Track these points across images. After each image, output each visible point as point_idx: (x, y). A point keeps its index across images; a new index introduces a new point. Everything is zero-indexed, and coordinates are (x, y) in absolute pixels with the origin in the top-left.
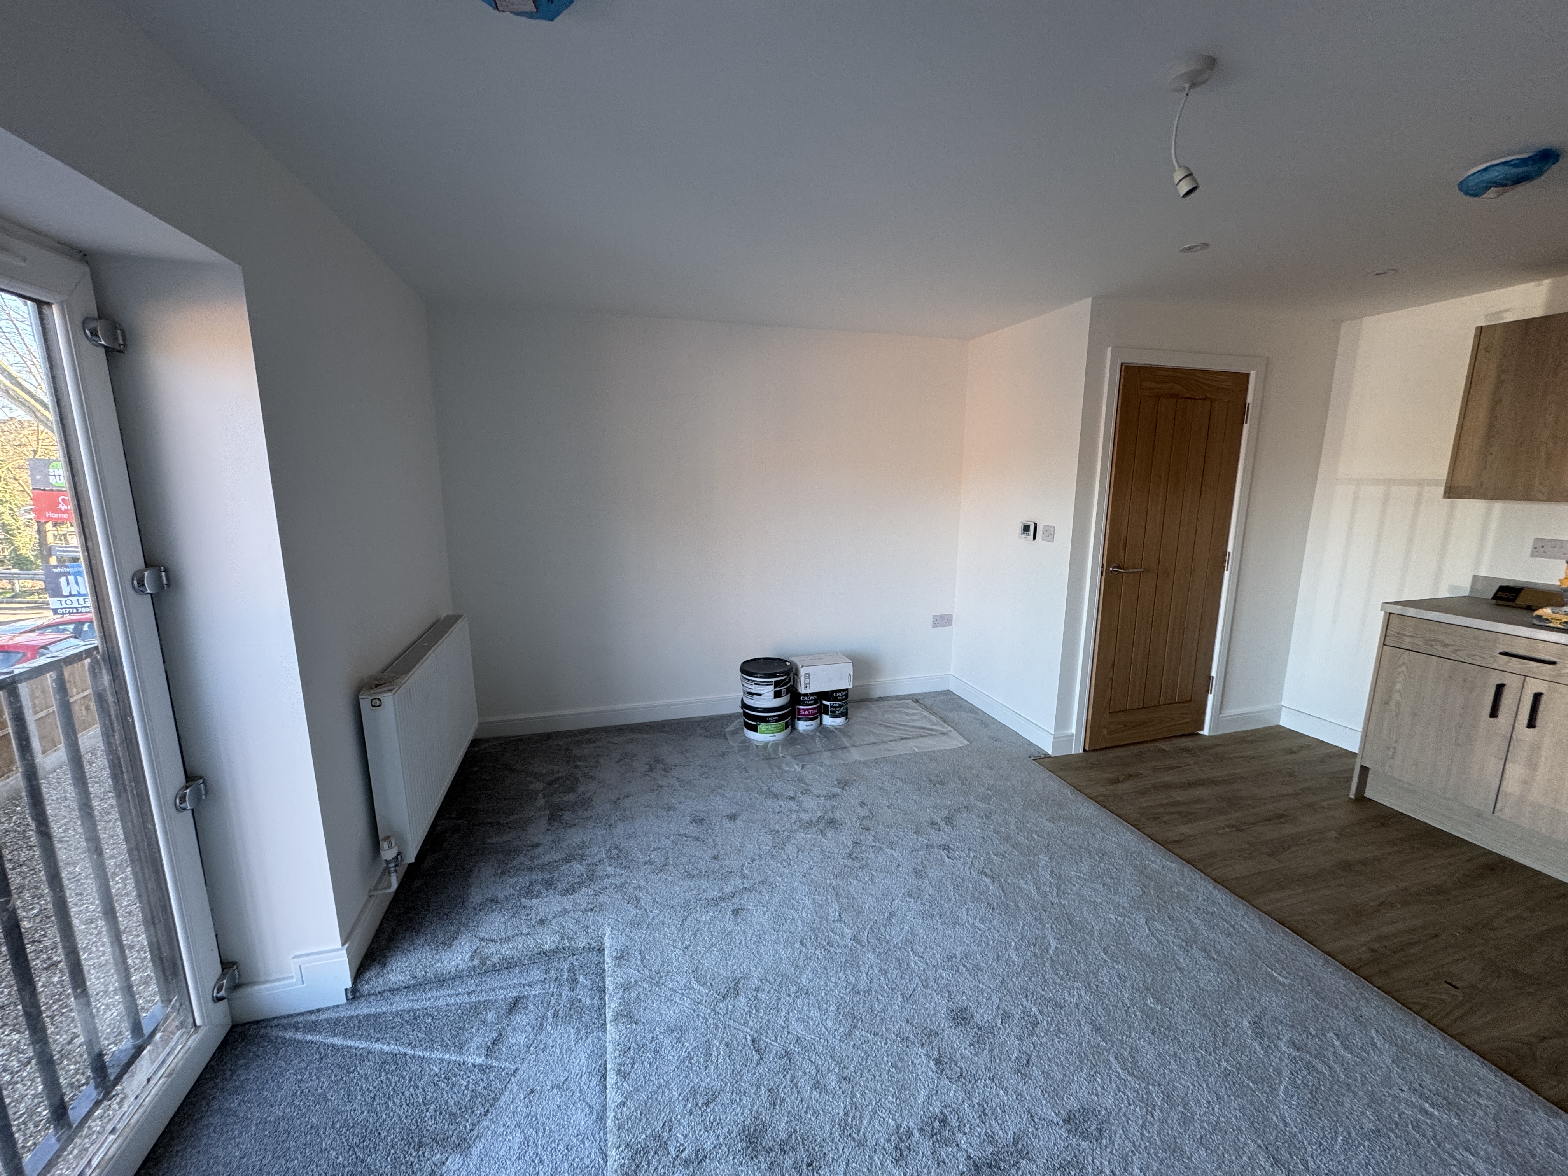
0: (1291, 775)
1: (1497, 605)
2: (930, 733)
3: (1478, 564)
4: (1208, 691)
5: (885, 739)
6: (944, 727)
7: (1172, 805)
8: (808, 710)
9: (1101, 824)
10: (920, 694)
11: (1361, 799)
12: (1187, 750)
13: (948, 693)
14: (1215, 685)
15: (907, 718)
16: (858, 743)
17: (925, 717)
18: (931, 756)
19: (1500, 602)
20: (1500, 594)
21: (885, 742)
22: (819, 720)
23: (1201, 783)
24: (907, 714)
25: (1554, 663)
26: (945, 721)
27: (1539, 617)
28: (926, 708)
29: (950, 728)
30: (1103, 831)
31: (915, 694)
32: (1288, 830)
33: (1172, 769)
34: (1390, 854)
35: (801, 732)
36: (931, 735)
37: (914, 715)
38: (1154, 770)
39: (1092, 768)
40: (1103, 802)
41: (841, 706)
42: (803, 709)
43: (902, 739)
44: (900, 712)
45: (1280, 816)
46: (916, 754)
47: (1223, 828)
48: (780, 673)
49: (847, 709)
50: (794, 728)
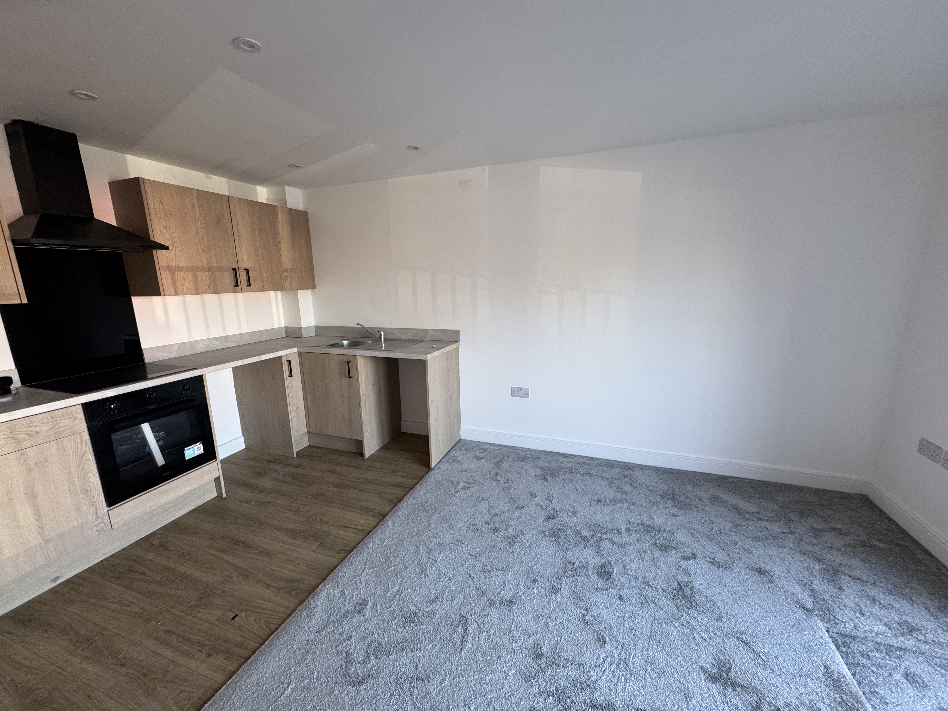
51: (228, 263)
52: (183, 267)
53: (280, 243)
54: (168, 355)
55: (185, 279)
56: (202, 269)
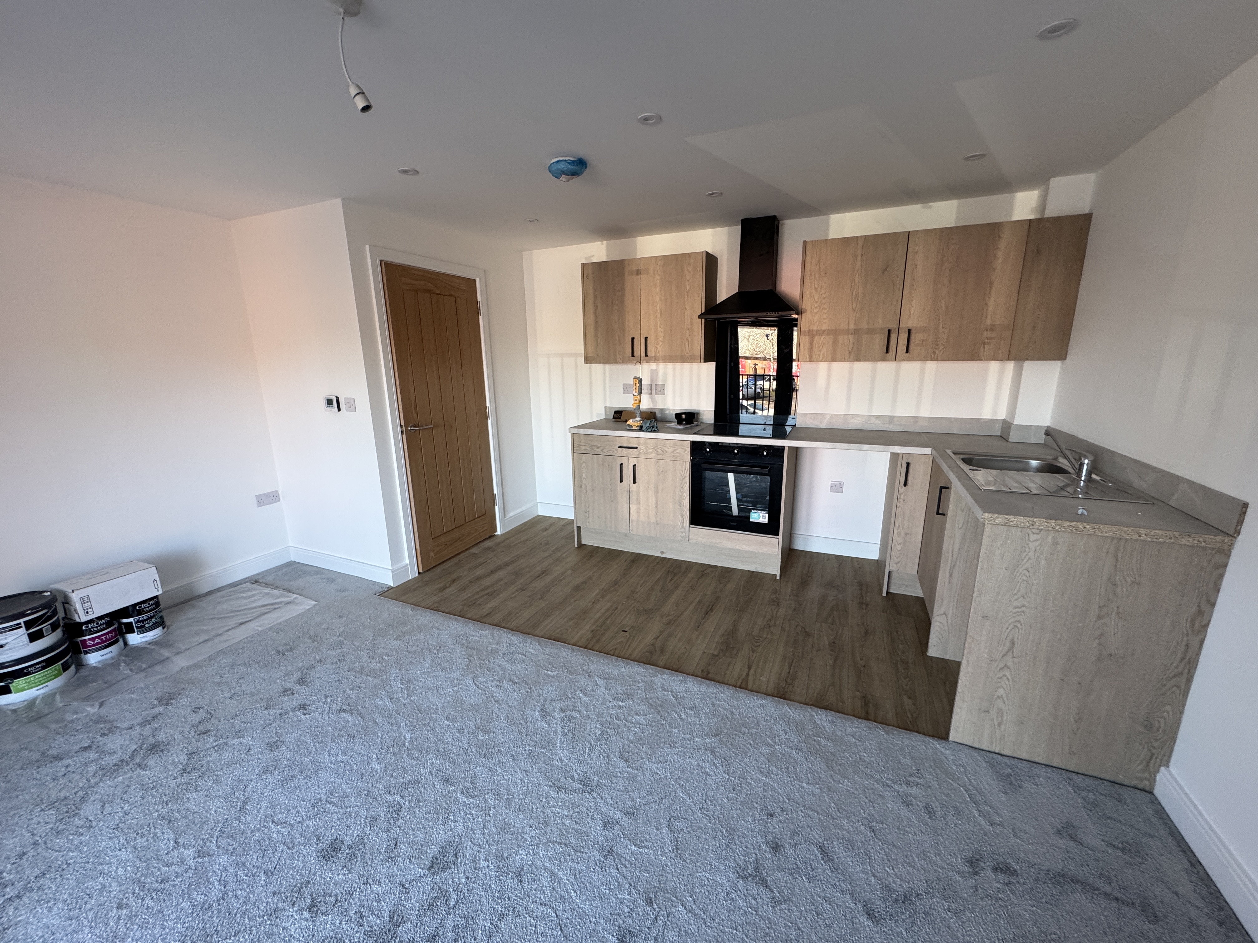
0: (547, 544)
1: (615, 421)
2: (275, 607)
3: (605, 401)
4: (494, 504)
5: (220, 632)
6: (288, 597)
7: (482, 590)
8: (98, 637)
9: (436, 625)
10: (258, 574)
11: (581, 546)
12: (489, 549)
13: (291, 564)
14: (498, 499)
15: (245, 601)
16: (183, 648)
17: (267, 594)
18: (277, 629)
19: (616, 420)
20: (615, 415)
21: (220, 635)
22: (121, 642)
23: (499, 568)
24: (245, 598)
25: (637, 448)
26: (289, 591)
27: (629, 425)
28: (267, 585)
29: (295, 596)
30: (438, 629)
31: (253, 576)
32: (549, 578)
33: (481, 565)
34: (594, 572)
35: (94, 665)
36: (275, 609)
37: (253, 596)
38: (470, 569)
39: (426, 584)
40: (436, 608)
41: (150, 618)
42: (90, 639)
43: (242, 624)
44: (237, 598)
45: (544, 572)
46: (259, 634)
47: (514, 593)
48: (31, 609)
49: (161, 617)
50: (80, 665)
51: (882, 323)
52: (825, 331)
53: (991, 284)
54: (818, 424)
55: (824, 344)
56: (847, 332)
